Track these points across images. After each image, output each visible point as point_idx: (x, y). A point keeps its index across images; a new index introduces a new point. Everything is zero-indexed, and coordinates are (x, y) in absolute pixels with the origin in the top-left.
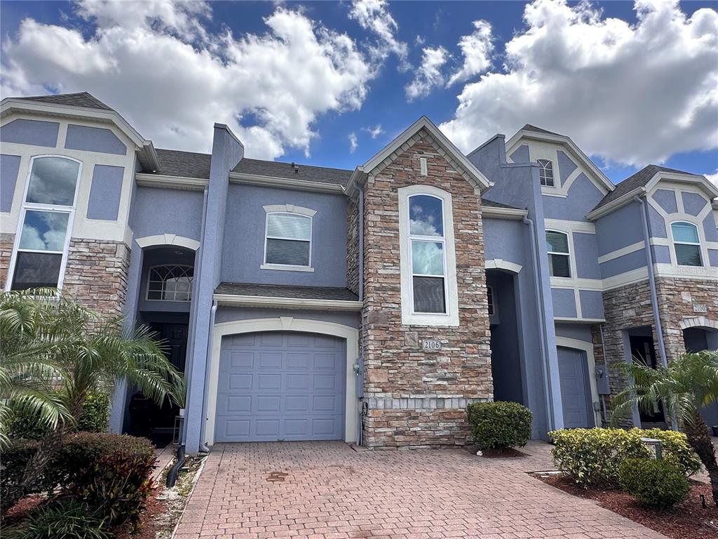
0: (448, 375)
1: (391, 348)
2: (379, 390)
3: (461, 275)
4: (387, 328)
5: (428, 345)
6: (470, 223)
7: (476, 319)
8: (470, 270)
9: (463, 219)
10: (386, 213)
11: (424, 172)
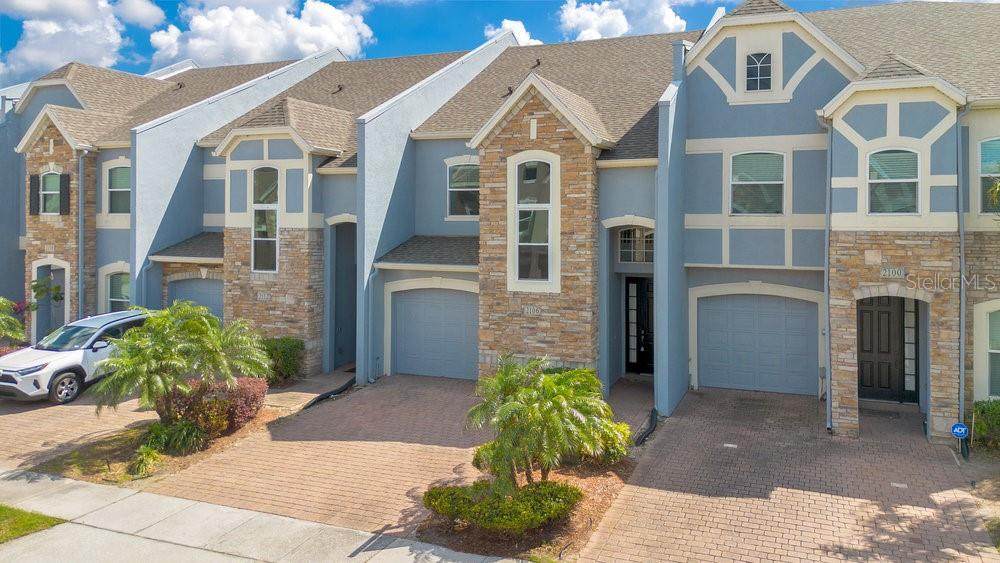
0: (547, 339)
1: (497, 312)
2: (486, 348)
3: (565, 242)
4: (494, 295)
5: (529, 311)
6: (577, 186)
7: (578, 287)
8: (575, 237)
9: (571, 182)
10: (494, 185)
11: (533, 135)
